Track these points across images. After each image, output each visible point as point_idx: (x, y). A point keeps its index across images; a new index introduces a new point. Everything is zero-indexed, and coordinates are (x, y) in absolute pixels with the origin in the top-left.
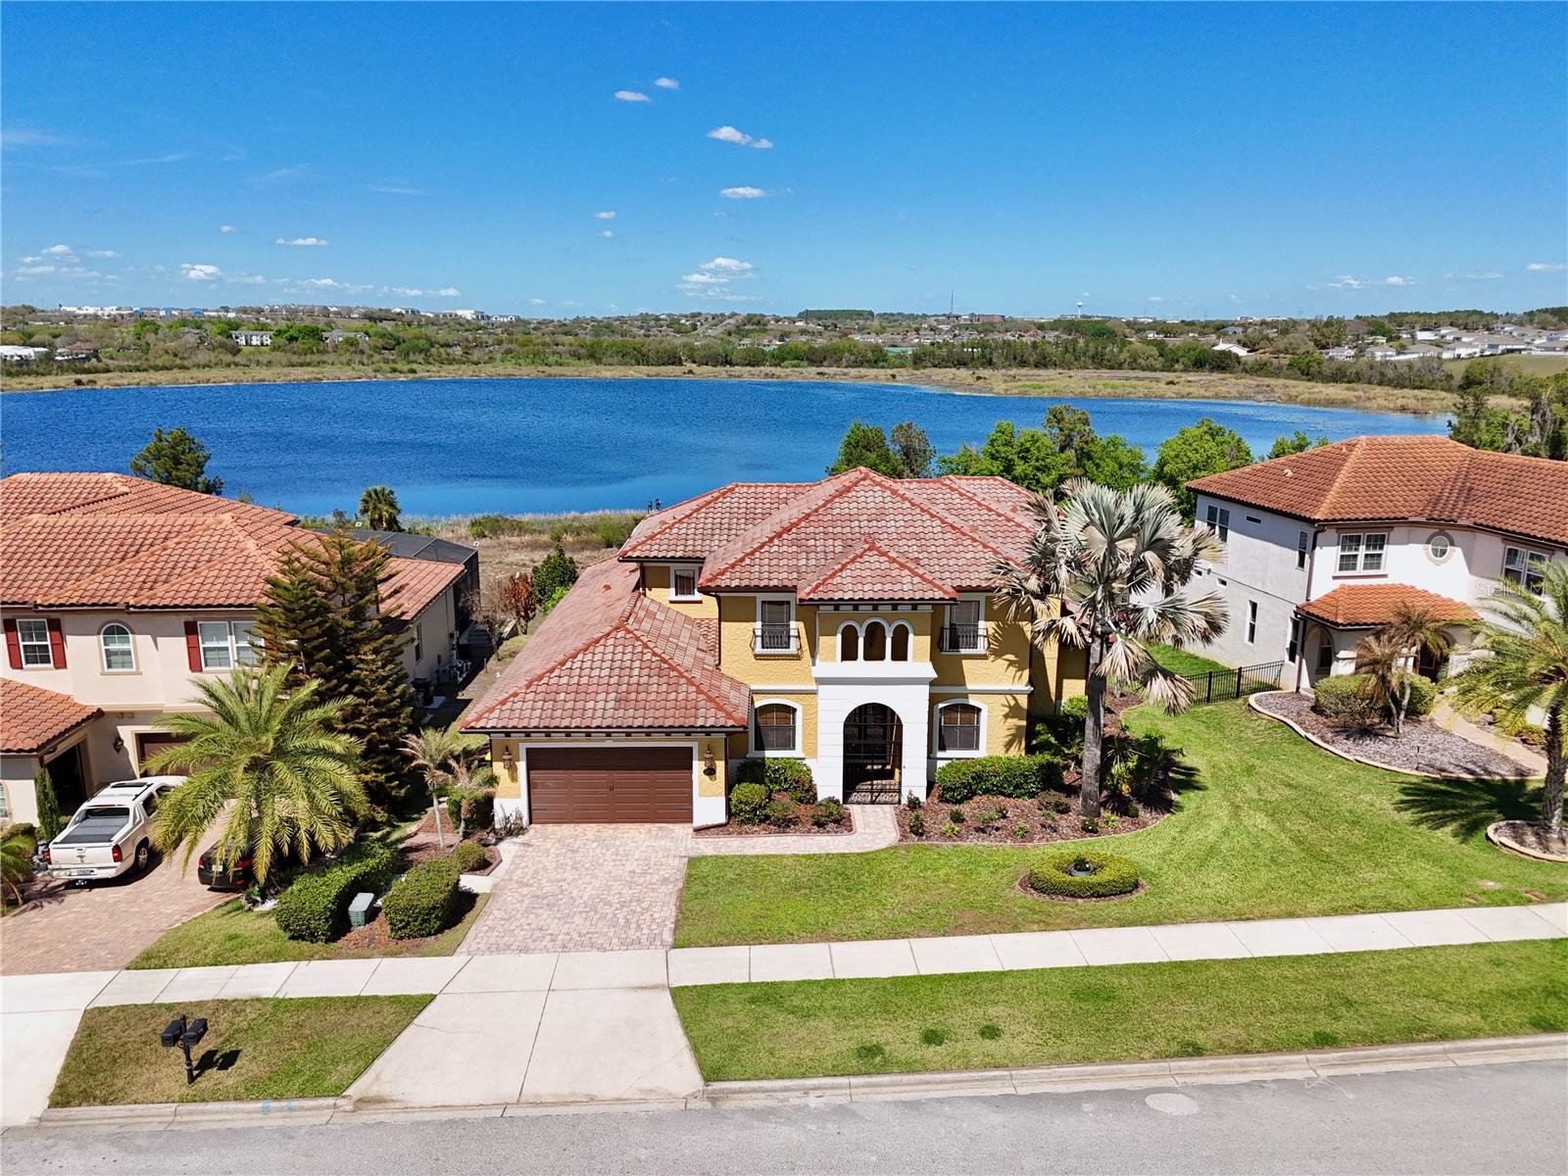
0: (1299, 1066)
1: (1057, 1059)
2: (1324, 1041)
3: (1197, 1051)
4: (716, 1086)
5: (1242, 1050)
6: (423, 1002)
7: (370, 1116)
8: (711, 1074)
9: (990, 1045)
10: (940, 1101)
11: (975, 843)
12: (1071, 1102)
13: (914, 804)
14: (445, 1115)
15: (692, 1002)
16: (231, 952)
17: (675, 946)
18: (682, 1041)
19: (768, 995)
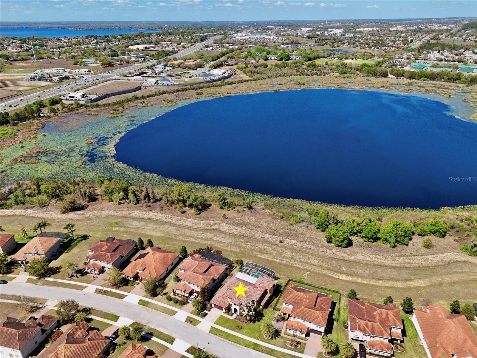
2: (235, 343)
3: (229, 340)
6: (201, 322)
8: (209, 332)
11: (238, 321)
12: (222, 340)
13: (238, 316)
15: (212, 327)
16: (194, 314)
17: (214, 323)
19: (215, 328)
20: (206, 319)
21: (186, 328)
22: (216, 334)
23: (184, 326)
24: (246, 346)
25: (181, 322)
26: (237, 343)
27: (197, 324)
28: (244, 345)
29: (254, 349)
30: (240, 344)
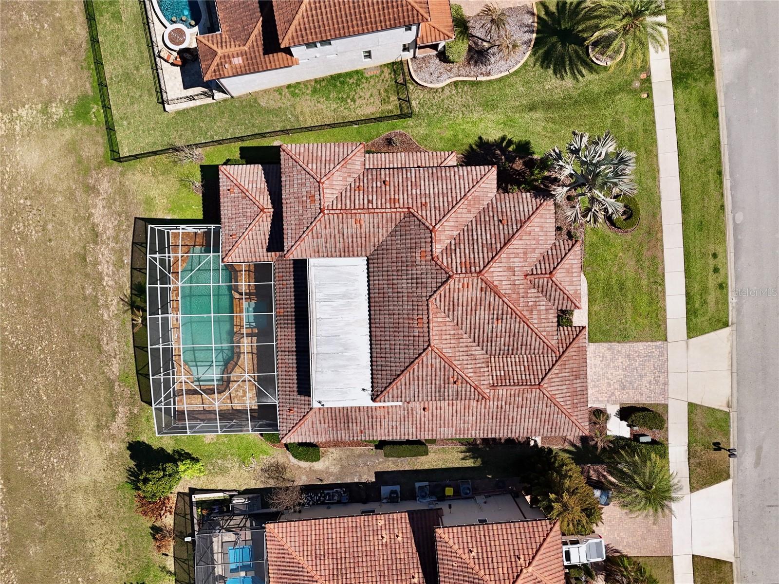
0: (727, 183)
1: (725, 241)
2: (720, 173)
4: (730, 324)
5: (722, 195)
6: (692, 405)
7: (735, 404)
9: (720, 256)
10: (736, 271)
14: (735, 386)
15: (693, 331)
17: (666, 340)
18: (712, 334)
19: (691, 313)
20: (664, 392)
21: (759, 450)
22: (722, 286)
23: (757, 464)
24: (716, 115)
25: (738, 495)
26: (720, 162)
27: (712, 411)
28: (716, 127)
29: (711, 71)
30: (716, 146)
